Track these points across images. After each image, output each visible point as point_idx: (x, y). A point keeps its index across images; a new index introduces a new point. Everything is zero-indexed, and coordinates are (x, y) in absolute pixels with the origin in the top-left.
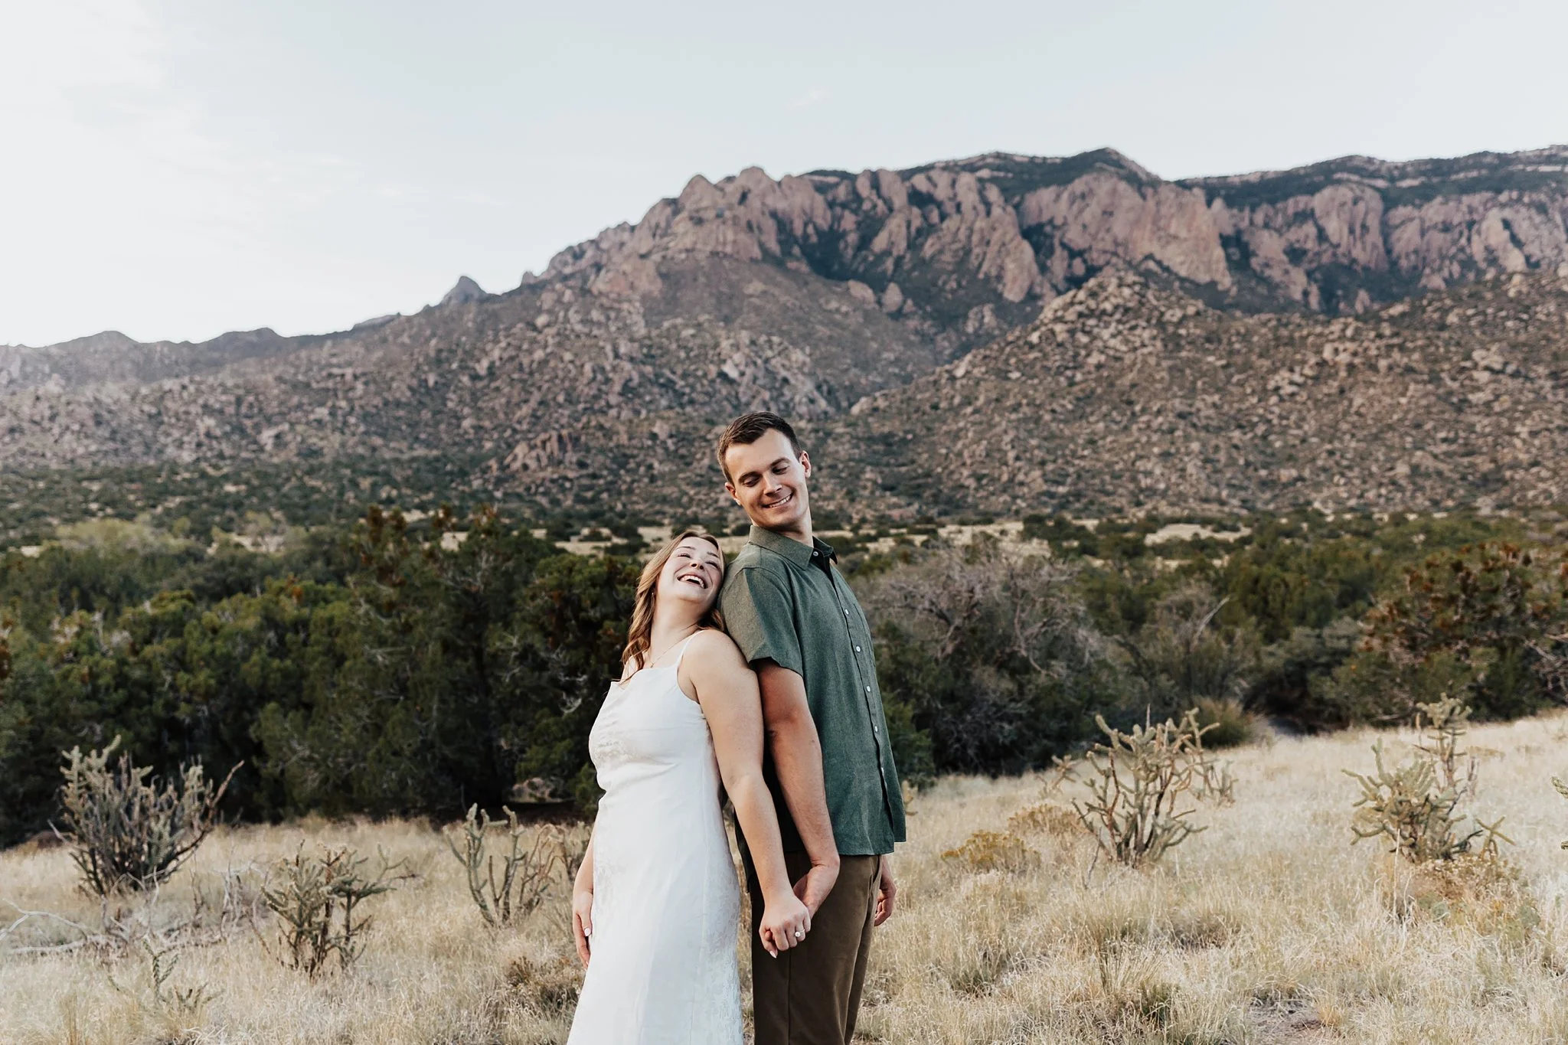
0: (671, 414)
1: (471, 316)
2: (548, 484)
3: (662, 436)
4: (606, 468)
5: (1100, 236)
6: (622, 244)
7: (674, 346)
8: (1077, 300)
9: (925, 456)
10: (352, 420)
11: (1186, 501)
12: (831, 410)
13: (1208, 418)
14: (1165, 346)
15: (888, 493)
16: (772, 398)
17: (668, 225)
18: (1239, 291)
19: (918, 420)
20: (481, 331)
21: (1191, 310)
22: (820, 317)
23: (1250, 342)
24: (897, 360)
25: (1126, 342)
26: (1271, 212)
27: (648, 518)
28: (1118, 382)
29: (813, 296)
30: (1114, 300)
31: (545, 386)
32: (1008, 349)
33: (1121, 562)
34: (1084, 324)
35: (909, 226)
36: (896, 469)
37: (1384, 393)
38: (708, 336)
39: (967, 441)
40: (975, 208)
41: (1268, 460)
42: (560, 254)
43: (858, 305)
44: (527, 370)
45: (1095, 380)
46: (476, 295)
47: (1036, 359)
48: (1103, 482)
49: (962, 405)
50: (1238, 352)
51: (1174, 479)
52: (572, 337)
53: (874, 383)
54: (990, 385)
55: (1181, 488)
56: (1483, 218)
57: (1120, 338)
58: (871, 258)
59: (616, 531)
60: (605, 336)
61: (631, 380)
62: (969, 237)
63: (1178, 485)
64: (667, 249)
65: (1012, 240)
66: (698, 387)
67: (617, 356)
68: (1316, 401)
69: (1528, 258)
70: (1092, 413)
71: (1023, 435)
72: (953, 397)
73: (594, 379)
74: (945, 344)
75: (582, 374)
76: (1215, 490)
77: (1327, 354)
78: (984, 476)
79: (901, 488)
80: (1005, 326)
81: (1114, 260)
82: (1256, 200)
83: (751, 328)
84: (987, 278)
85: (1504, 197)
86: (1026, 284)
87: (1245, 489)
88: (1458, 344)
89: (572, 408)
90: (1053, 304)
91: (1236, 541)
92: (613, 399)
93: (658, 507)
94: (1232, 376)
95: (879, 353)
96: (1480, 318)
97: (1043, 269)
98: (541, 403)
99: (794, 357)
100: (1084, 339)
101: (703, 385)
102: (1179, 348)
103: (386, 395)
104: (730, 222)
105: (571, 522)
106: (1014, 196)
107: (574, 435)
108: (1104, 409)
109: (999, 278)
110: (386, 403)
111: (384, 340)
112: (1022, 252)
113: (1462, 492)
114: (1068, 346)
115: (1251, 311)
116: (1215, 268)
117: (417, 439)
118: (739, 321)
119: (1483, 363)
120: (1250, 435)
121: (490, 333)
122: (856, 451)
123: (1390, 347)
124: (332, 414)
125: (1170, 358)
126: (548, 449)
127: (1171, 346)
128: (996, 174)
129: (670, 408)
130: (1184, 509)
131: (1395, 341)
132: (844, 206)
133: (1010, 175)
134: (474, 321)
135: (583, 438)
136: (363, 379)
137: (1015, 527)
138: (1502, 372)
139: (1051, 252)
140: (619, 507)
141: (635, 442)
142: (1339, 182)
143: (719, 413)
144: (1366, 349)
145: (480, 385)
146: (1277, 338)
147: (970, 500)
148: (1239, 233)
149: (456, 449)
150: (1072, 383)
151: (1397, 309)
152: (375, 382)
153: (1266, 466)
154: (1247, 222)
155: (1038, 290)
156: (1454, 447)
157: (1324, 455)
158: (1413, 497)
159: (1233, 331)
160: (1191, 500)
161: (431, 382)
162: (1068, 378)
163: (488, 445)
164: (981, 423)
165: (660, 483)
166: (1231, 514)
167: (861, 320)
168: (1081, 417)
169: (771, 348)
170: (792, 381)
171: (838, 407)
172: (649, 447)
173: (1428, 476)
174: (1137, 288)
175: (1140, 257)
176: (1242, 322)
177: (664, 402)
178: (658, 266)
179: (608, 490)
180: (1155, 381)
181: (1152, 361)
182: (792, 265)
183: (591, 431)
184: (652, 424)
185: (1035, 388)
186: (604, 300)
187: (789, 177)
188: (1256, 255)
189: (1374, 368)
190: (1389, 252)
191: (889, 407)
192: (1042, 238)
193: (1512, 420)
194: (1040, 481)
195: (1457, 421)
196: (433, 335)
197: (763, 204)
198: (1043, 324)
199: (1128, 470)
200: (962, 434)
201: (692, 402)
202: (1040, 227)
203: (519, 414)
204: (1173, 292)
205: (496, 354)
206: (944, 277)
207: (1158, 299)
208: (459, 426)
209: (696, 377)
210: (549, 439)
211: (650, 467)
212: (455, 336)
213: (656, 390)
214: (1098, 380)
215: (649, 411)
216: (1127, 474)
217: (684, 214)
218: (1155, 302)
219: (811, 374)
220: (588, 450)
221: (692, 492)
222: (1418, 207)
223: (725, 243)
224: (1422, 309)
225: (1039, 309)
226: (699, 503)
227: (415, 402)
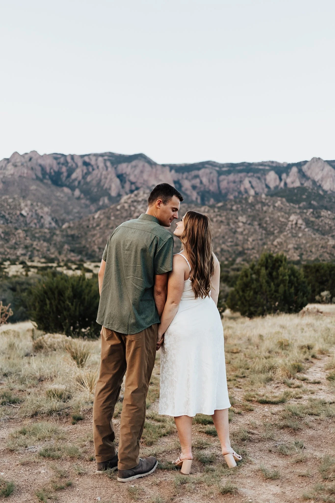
0: (3, 226)
5: (140, 178)
7: (5, 205)
8: (131, 197)
9: (84, 242)
12: (56, 227)
15: (72, 253)
16: (37, 222)
17: (6, 166)
19: (82, 230)
22: (54, 198)
24: (78, 212)
26: (188, 175)
29: (52, 191)
30: (142, 198)
32: (111, 210)
34: (133, 204)
35: (83, 171)
36: (75, 245)
38: (17, 202)
39: (97, 237)
40: (103, 168)
43: (66, 195)
47: (119, 214)
49: (96, 226)
53: (70, 219)
54: (105, 221)
56: (244, 180)
62: (101, 176)
64: (5, 174)
65: (114, 178)
66: (13, 218)
69: (255, 192)
72: (93, 224)
74: (93, 208)
79: (76, 251)
80: (111, 204)
81: (143, 186)
82: (183, 171)
83: (31, 200)
84: (106, 189)
85: (250, 174)
86: (117, 191)
88: (235, 215)
90: (125, 198)
95: (72, 210)
96: (241, 208)
97: (123, 187)
99: (45, 210)
100: (133, 208)
101: (15, 217)
104: (26, 167)
106: (114, 165)
109: (110, 189)
112: (116, 182)
113: (233, 256)
114: (128, 210)
118: (28, 197)
119: (241, 221)
122: (63, 239)
128: (109, 158)
129: (3, 224)
131: (219, 213)
132: (63, 164)
133: (114, 159)
138: (245, 223)
139: (125, 182)
142: (206, 168)
143: (20, 226)
148: (179, 180)
151: (220, 204)
154: (181, 177)
155: (121, 193)
156: (232, 244)
164: (101, 232)
167: (67, 199)
169: (37, 206)
170: (44, 217)
171: (59, 226)
175: (151, 185)
182: (45, 181)
185: (118, 222)
187: (45, 154)
188: (183, 187)
190: (219, 187)
191: (74, 226)
192: (123, 178)
193: (248, 237)
195: (234, 237)
197: (37, 162)
198: (121, 204)
200: (95, 235)
201: (11, 222)
202: (122, 175)
206: (93, 188)
209: (13, 215)
217: (11, 164)
219: (50, 215)
221: (8, 250)
222: (227, 176)
223: (24, 173)
224: (226, 205)
225: (120, 199)
226: (11, 254)
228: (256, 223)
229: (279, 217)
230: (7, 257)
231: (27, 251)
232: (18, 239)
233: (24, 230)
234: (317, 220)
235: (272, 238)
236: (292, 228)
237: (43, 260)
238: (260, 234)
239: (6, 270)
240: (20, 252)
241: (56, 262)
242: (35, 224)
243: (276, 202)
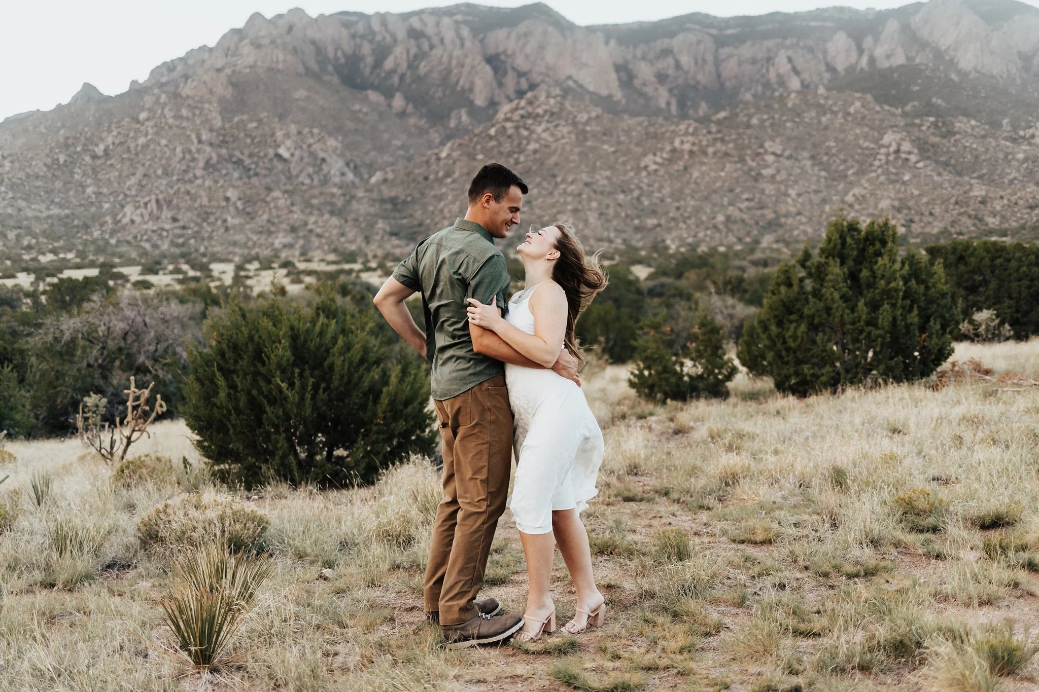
0: (240, 183)
1: (92, 112)
2: (150, 233)
3: (234, 199)
4: (193, 222)
5: (538, 62)
6: (203, 61)
7: (242, 135)
8: (520, 106)
9: (419, 212)
12: (357, 180)
13: (604, 186)
14: (578, 138)
15: (393, 238)
16: (315, 172)
17: (237, 48)
18: (628, 101)
19: (414, 187)
20: (99, 123)
21: (593, 114)
22: (348, 115)
23: (630, 136)
24: (403, 146)
25: (552, 135)
26: (646, 49)
27: (224, 257)
28: (547, 162)
29: (344, 101)
30: (544, 107)
31: (148, 163)
32: (475, 139)
34: (525, 123)
35: (408, 51)
36: (399, 222)
37: (711, 170)
38: (267, 129)
40: (453, 42)
41: (640, 213)
42: (158, 68)
43: (374, 107)
44: (133, 151)
46: (96, 97)
47: (493, 147)
49: (444, 177)
50: (623, 142)
52: (167, 128)
53: (387, 161)
54: (462, 164)
56: (777, 55)
57: (548, 132)
59: (194, 267)
60: (191, 127)
61: (211, 159)
65: (479, 64)
66: (261, 164)
67: (200, 142)
68: (670, 175)
69: (802, 82)
72: (437, 173)
73: (184, 158)
74: (435, 136)
75: (175, 155)
76: (606, 233)
77: (677, 143)
79: (402, 234)
80: (475, 123)
81: (547, 79)
82: (636, 42)
83: (297, 122)
84: (463, 91)
85: (788, 42)
86: (489, 95)
87: (624, 232)
88: (756, 138)
89: (168, 179)
90: (506, 108)
92: (199, 173)
93: (231, 249)
94: (618, 158)
95: (390, 141)
96: (771, 121)
97: (500, 84)
98: (145, 175)
99: (329, 144)
100: (525, 133)
101: (264, 163)
102: (586, 139)
103: (27, 170)
104: (281, 47)
105: (165, 261)
106: (479, 34)
107: (168, 198)
108: (538, 180)
109: (471, 90)
110: (28, 176)
111: (26, 130)
112: (486, 72)
113: (755, 232)
114: (515, 137)
115: (634, 114)
116: (610, 85)
117: (52, 202)
118: (290, 117)
119: (771, 150)
120: (629, 197)
121: (106, 125)
122: (372, 209)
123: (715, 140)
125: (579, 146)
126: (149, 209)
127: (581, 138)
128: (466, 18)
129: (240, 179)
131: (719, 135)
132: (363, 37)
133: (476, 19)
134: (94, 116)
135: (175, 201)
136: (10, 159)
138: (781, 156)
139: (505, 73)
141: (214, 203)
142: (689, 30)
143: (277, 183)
144: (700, 141)
145: (98, 162)
146: (647, 134)
148: (627, 62)
149: (82, 209)
150: (517, 162)
151: (722, 115)
152: (18, 160)
153: (638, 217)
154: (631, 55)
155: (496, 99)
156: (752, 204)
157: (674, 210)
158: (727, 236)
159: (620, 128)
160: (592, 240)
161: (62, 161)
162: (515, 159)
163: (106, 206)
165: (232, 232)
166: (613, 249)
167: (377, 118)
169: (312, 137)
170: (329, 160)
171: (362, 178)
172: (224, 207)
173: (735, 222)
174: (559, 99)
175: (563, 78)
176: (627, 122)
177: (236, 175)
178: (229, 78)
179: (194, 237)
180: (570, 161)
181: (568, 148)
182: (326, 78)
183: (181, 195)
184: (226, 190)
186: (190, 102)
187: (322, 15)
188: (637, 78)
189: (705, 153)
190: (719, 76)
191: (395, 178)
192: (499, 64)
193: (787, 186)
195: (754, 187)
197: (305, 35)
198: (498, 122)
200: (444, 197)
202: (497, 55)
203: (128, 183)
204: (584, 101)
205: (110, 140)
206: (433, 90)
207: (572, 106)
208: (84, 192)
209: (260, 158)
210: (150, 201)
211: (225, 221)
212: (80, 127)
213: (230, 166)
214: (534, 161)
215: (225, 181)
217: (247, 41)
218: (571, 109)
219: (341, 155)
220: (179, 209)
221: (255, 238)
222: (737, 47)
223: (277, 62)
224: (737, 115)
225: (496, 112)
226: (260, 246)
227: (50, 176)
228: (806, 154)
229: (857, 137)
230: (253, 252)
231: (297, 238)
232: (274, 211)
233: (286, 192)
234: (945, 141)
235: (841, 186)
236: (887, 162)
237: (332, 257)
238: (814, 179)
239: (249, 282)
240: (280, 240)
241: (360, 260)
242: (310, 176)
243: (852, 104)
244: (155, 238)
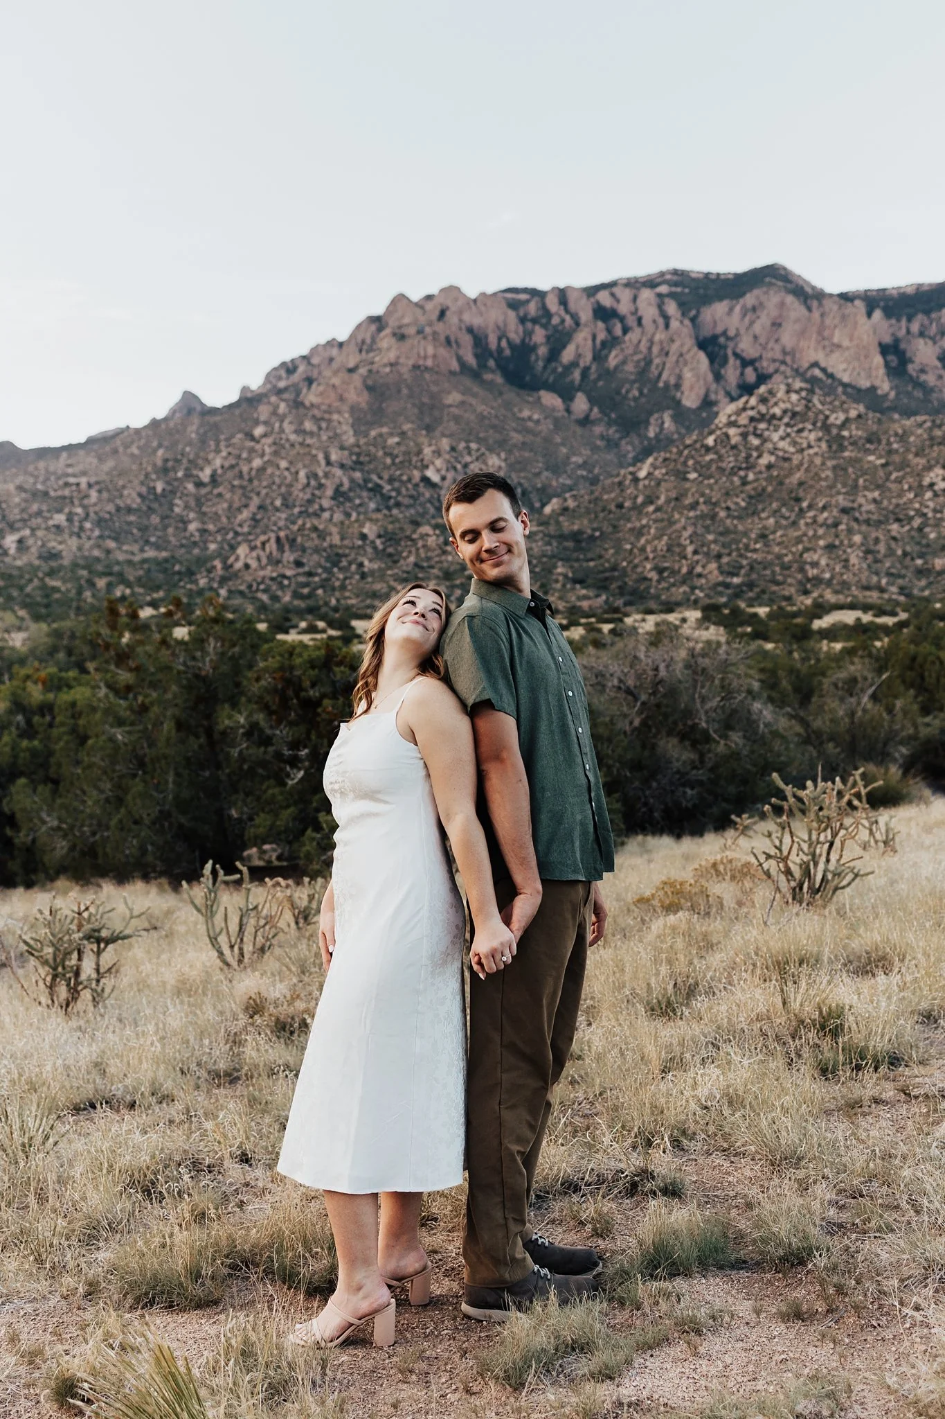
0: (379, 516)
1: (194, 428)
2: (268, 581)
3: (371, 536)
4: (321, 566)
5: (771, 345)
6: (331, 360)
7: (380, 453)
8: (749, 405)
9: (611, 551)
10: (88, 525)
11: (849, 589)
13: (868, 512)
14: (830, 447)
15: (578, 586)
17: (373, 342)
18: (897, 394)
19: (604, 518)
20: (203, 442)
21: (853, 414)
22: (514, 425)
23: (908, 443)
24: (585, 463)
25: (794, 443)
26: (926, 322)
27: (360, 612)
28: (787, 481)
29: (508, 405)
30: (782, 406)
31: (264, 492)
32: (686, 452)
33: (791, 644)
34: (755, 428)
35: (594, 337)
36: (585, 564)
38: (412, 444)
39: (649, 537)
40: (654, 321)
41: (924, 550)
42: (275, 369)
43: (548, 413)
44: (246, 477)
45: (766, 479)
46: (199, 408)
47: (712, 460)
48: (773, 573)
49: (645, 504)
50: (897, 451)
51: (838, 569)
52: (287, 446)
53: (564, 485)
54: (669, 485)
55: (845, 577)
57: (788, 440)
58: (560, 370)
59: (331, 624)
60: (317, 444)
61: (341, 485)
62: (650, 349)
63: (842, 574)
64: (372, 363)
65: (689, 351)
66: (403, 491)
67: (329, 463)
70: (763, 510)
71: (700, 530)
72: (636, 497)
73: (308, 484)
74: (629, 448)
75: (297, 480)
76: (875, 579)
78: (666, 569)
79: (590, 581)
80: (683, 431)
81: (783, 368)
82: (911, 311)
83: (450, 436)
84: (667, 384)
86: (702, 392)
87: (903, 577)
89: (289, 512)
90: (727, 410)
91: (895, 624)
92: (326, 503)
93: (368, 602)
94: (890, 473)
95: (568, 458)
97: (718, 377)
98: (260, 507)
99: (490, 462)
100: (756, 442)
101: (407, 489)
102: (842, 448)
103: (118, 502)
104: (430, 338)
105: (290, 616)
106: (690, 310)
107: (291, 537)
108: (775, 505)
109: (678, 386)
110: (118, 509)
111: (115, 451)
112: (698, 362)
114: (741, 448)
115: (908, 413)
116: (874, 374)
117: (147, 542)
118: (440, 429)
120: (907, 528)
121: (212, 443)
122: (549, 548)
124: (70, 519)
125: (833, 458)
126: (268, 549)
127: (834, 447)
128: (674, 289)
129: (378, 510)
130: (847, 596)
132: (535, 321)
133: (687, 290)
134: (197, 433)
135: (299, 539)
136: (97, 487)
137: (694, 615)
139: (725, 361)
140: (333, 602)
141: (346, 542)
143: (423, 515)
145: (203, 491)
146: (932, 438)
147: (652, 591)
148: (897, 341)
149: (183, 551)
150: (744, 482)
152: (108, 490)
153: (921, 556)
154: (904, 331)
155: (713, 397)
159: (891, 432)
160: (854, 588)
161: (159, 490)
162: (741, 478)
163: (212, 547)
164: (662, 520)
165: (370, 579)
166: (890, 600)
167: (551, 427)
168: (753, 514)
169: (469, 454)
172: (359, 547)
174: (804, 394)
175: (806, 365)
176: (901, 423)
177: (372, 505)
178: (364, 380)
179: (322, 587)
180: (820, 479)
181: (818, 461)
182: (488, 377)
183: (306, 532)
184: (362, 526)
185: (710, 487)
186: (316, 412)
187: (483, 294)
188: (912, 362)
191: (578, 506)
192: (717, 349)
194: (716, 572)
196: (160, 446)
197: (461, 320)
198: (718, 428)
199: (796, 561)
200: (645, 530)
201: (398, 505)
202: (715, 338)
203: (241, 517)
204: (837, 396)
205: (218, 462)
206: (627, 386)
207: (823, 404)
208: (185, 530)
209: (401, 481)
210: (268, 540)
211: (361, 565)
212: (180, 447)
213: (365, 494)
214: (768, 479)
215: (359, 514)
216: (795, 566)
217: (387, 331)
218: (820, 407)
220: (304, 550)
223: (425, 357)
225: (713, 414)
227: (144, 508)
231: (453, 587)
232: (422, 553)
244: (274, 588)
